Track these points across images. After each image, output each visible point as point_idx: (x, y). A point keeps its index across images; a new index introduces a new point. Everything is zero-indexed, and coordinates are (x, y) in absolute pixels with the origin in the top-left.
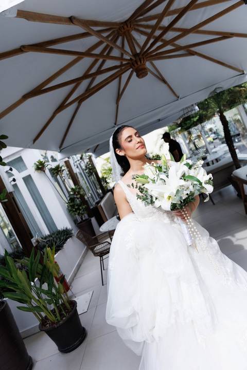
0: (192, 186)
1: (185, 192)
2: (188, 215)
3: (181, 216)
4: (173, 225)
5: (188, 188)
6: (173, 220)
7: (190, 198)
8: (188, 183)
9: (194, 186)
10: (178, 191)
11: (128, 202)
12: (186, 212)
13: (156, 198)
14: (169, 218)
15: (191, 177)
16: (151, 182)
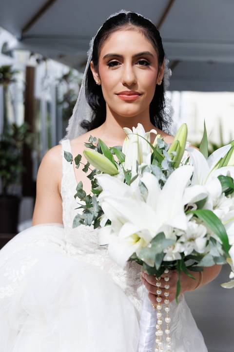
0: (204, 241)
1: (179, 248)
2: (166, 294)
3: (152, 288)
4: (130, 297)
5: (192, 240)
6: (135, 287)
7: (188, 263)
8: (200, 230)
9: (210, 241)
10: (160, 236)
11: (61, 197)
12: (167, 287)
13: (109, 222)
14: (130, 277)
15: (213, 220)
16: (121, 176)
